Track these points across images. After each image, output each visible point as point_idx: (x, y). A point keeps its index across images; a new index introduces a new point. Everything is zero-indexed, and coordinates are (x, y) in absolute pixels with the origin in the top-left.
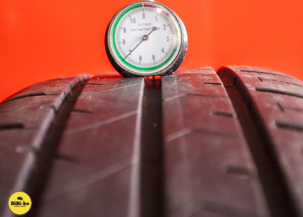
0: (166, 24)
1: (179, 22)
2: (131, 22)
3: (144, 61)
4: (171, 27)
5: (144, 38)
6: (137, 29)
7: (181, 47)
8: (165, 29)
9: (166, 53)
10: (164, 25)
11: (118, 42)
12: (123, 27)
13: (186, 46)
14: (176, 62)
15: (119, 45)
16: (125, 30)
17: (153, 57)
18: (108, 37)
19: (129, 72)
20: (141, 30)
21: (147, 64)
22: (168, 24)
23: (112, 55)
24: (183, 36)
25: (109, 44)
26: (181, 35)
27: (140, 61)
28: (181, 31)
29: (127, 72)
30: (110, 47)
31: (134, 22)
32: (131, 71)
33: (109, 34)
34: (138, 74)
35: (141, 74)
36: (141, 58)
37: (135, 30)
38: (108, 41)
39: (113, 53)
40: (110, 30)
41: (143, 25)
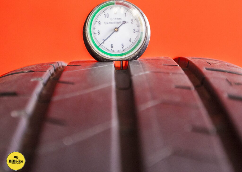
2: (105, 17)
3: (114, 49)
5: (116, 30)
6: (110, 22)
7: (145, 38)
8: (132, 23)
9: (133, 42)
10: (132, 20)
11: (94, 32)
14: (141, 49)
15: (95, 35)
16: (99, 23)
17: (122, 45)
18: (86, 28)
19: (103, 57)
20: (113, 23)
21: (117, 51)
22: (135, 19)
23: (89, 43)
24: (147, 29)
25: (86, 34)
26: (146, 28)
27: (111, 48)
28: (146, 25)
29: (101, 57)
30: (88, 36)
31: (108, 17)
32: (104, 56)
33: (87, 26)
34: (110, 59)
35: (112, 59)
36: (112, 46)
37: (108, 23)
38: (86, 31)
39: (89, 41)
40: (88, 23)
41: (115, 19)
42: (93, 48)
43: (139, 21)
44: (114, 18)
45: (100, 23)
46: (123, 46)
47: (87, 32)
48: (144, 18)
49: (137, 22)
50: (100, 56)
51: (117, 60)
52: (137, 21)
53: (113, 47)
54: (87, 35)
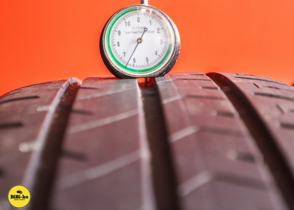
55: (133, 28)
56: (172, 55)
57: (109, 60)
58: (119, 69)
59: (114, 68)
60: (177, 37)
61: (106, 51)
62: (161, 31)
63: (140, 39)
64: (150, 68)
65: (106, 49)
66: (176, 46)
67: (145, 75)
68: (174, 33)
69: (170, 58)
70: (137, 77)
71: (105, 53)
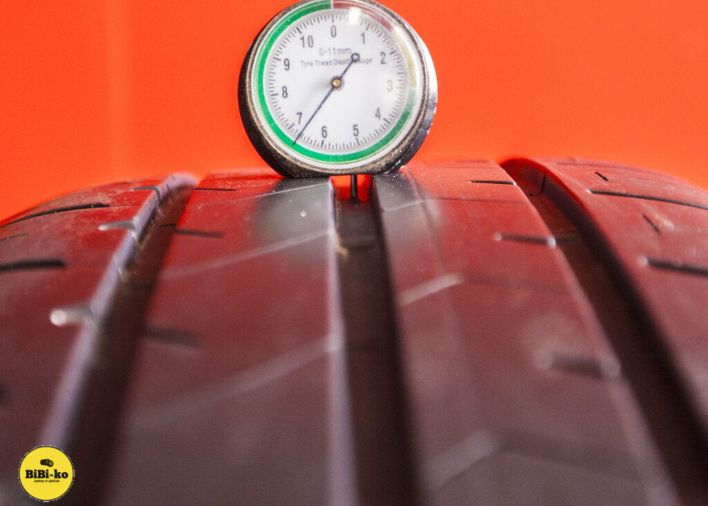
0: (387, 51)
1: (419, 45)
2: (304, 46)
3: (331, 139)
4: (399, 57)
5: (335, 83)
6: (316, 61)
7: (422, 107)
8: (383, 62)
9: (385, 120)
10: (383, 53)
11: (272, 91)
12: (282, 57)
13: (434, 104)
14: (409, 141)
15: (273, 101)
16: (287, 63)
17: (354, 129)
18: (247, 80)
19: (297, 165)
20: (327, 63)
21: (340, 146)
22: (391, 51)
23: (257, 123)
24: (427, 80)
25: (248, 97)
26: (423, 77)
27: (322, 138)
28: (424, 68)
29: (292, 164)
30: (252, 104)
31: (311, 44)
32: (302, 163)
33: (250, 72)
34: (318, 170)
35: (326, 169)
36: (325, 131)
37: (311, 64)
38: (248, 90)
39: (258, 119)
40: (252, 64)
41: (332, 52)
42: (268, 140)
43: (402, 56)
44: (329, 49)
45: (287, 65)
46: (356, 132)
47: (250, 92)
48: (417, 48)
49: (398, 59)
50: (289, 162)
51: (339, 172)
52: (396, 57)
53: (326, 134)
54: (251, 101)
55: (321, 52)
56: (418, 118)
57: (262, 131)
58: (286, 154)
59: (275, 150)
60: (430, 74)
61: (254, 108)
62: (388, 58)
63: (340, 78)
64: (364, 151)
65: (255, 104)
66: (426, 94)
67: (350, 169)
68: (420, 63)
69: (413, 124)
70: (330, 172)
71: (253, 114)
